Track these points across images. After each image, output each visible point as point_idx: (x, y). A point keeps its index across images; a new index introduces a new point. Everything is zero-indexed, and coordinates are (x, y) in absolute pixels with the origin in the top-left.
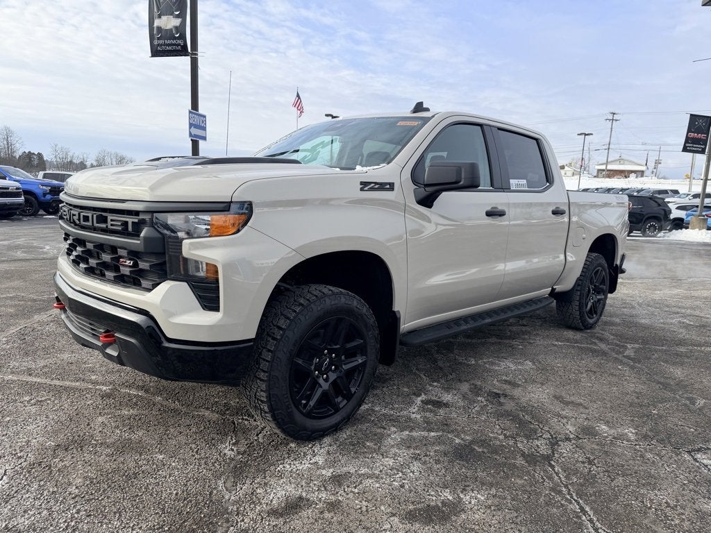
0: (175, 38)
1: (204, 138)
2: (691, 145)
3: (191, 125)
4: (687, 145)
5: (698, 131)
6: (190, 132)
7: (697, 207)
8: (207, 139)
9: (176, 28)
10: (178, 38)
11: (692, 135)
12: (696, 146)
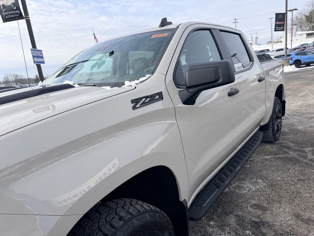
0: (14, 10)
1: (43, 62)
2: (278, 28)
3: (34, 57)
4: (276, 28)
5: (280, 21)
6: (34, 61)
7: (284, 56)
8: (45, 62)
9: (13, 4)
10: (16, 10)
11: (277, 23)
12: (280, 28)
